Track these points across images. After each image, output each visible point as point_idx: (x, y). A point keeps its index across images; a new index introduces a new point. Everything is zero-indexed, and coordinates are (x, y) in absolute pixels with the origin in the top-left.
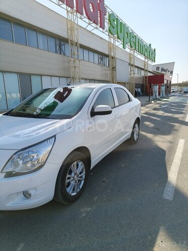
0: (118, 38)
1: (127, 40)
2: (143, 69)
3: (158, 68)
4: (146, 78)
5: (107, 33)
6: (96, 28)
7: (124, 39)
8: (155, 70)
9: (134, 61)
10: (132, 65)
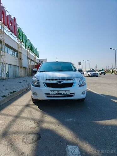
0: (23, 42)
1: (27, 44)
2: (33, 61)
3: (40, 61)
4: (35, 66)
5: (17, 38)
6: (12, 35)
7: (25, 44)
8: (39, 62)
9: (30, 56)
10: (29, 58)
